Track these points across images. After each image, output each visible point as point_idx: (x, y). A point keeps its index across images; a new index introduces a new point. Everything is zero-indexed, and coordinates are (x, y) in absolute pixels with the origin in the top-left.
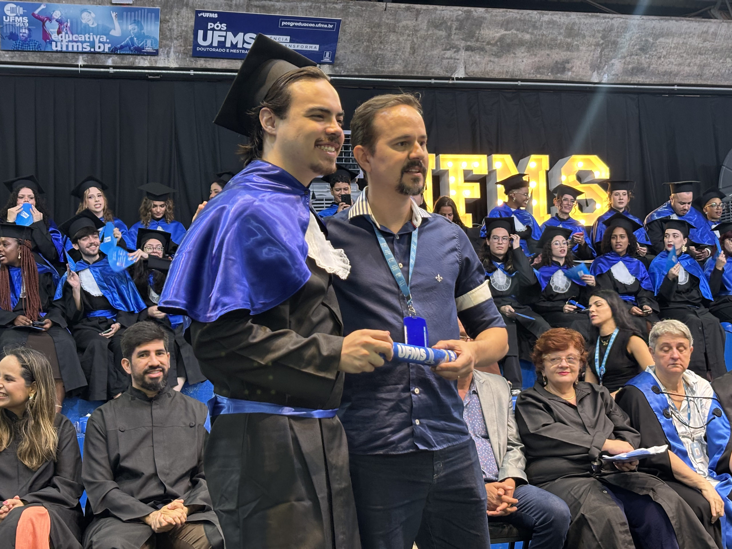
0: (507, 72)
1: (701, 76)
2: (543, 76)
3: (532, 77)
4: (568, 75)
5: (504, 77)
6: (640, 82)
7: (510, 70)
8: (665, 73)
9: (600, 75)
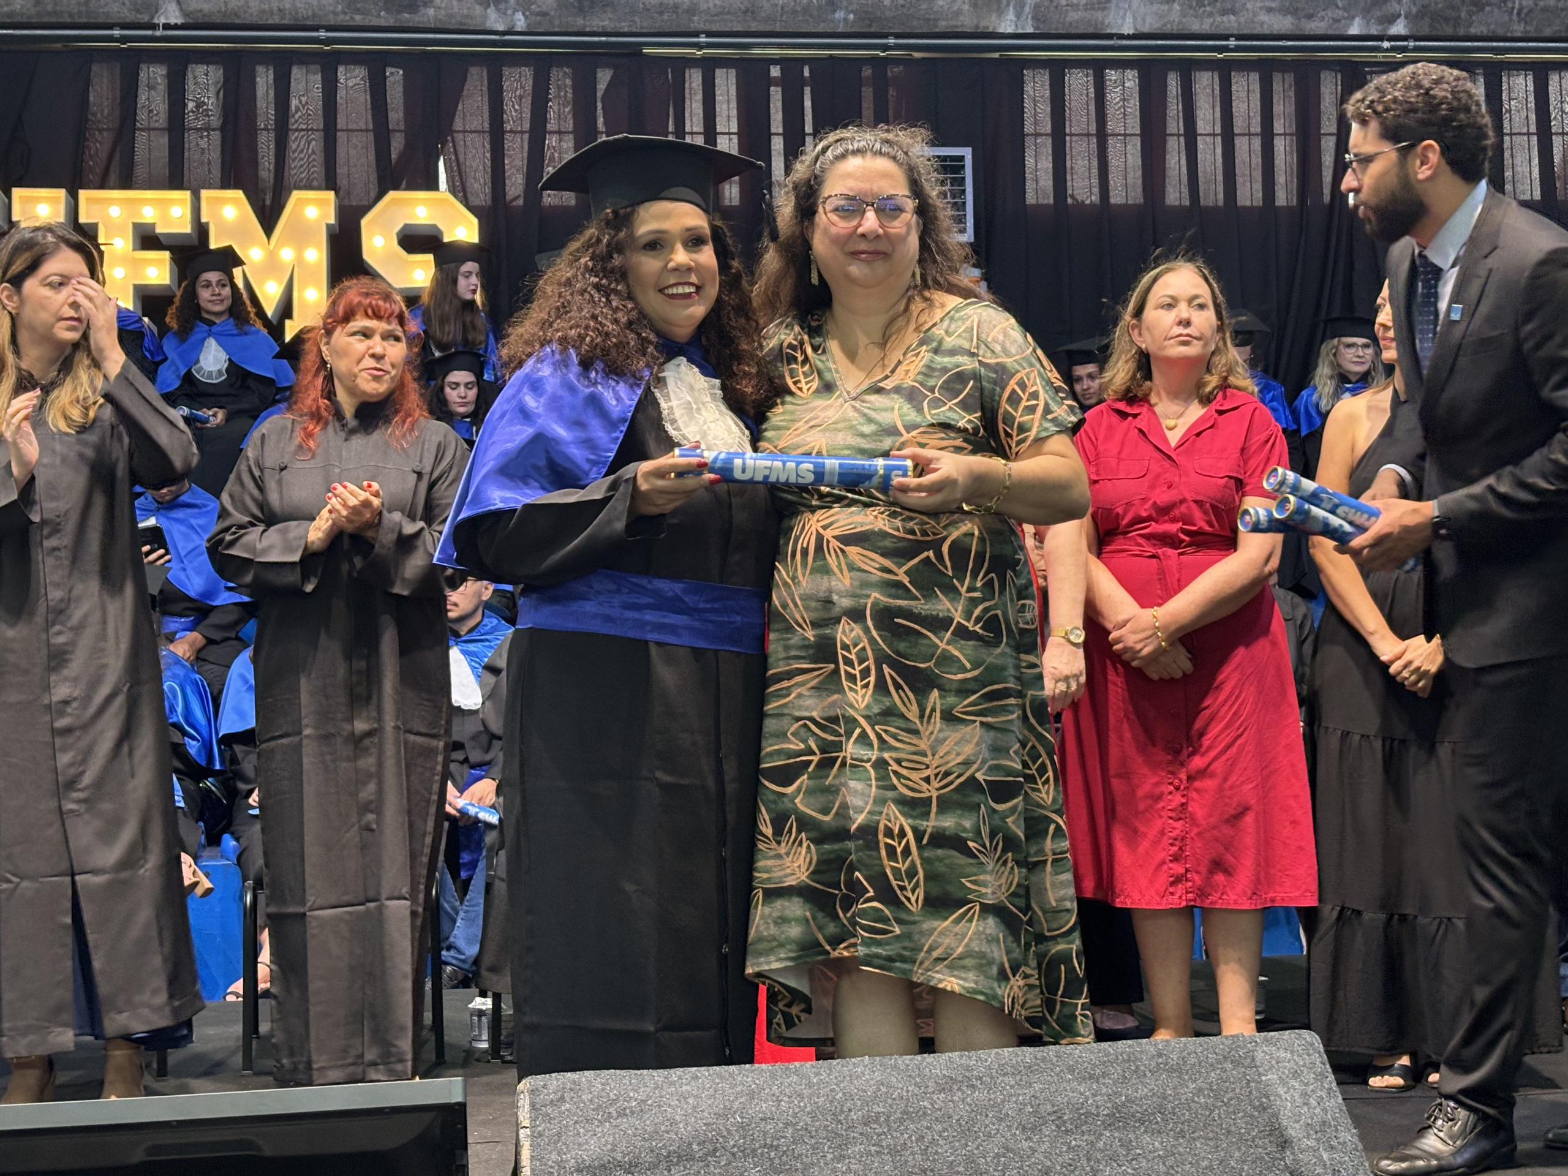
0: (280, 10)
1: (753, 12)
2: (369, 17)
3: (342, 19)
4: (429, 15)
5: (276, 20)
6: (609, 30)
7: (287, 6)
8: (662, 9)
9: (505, 13)
